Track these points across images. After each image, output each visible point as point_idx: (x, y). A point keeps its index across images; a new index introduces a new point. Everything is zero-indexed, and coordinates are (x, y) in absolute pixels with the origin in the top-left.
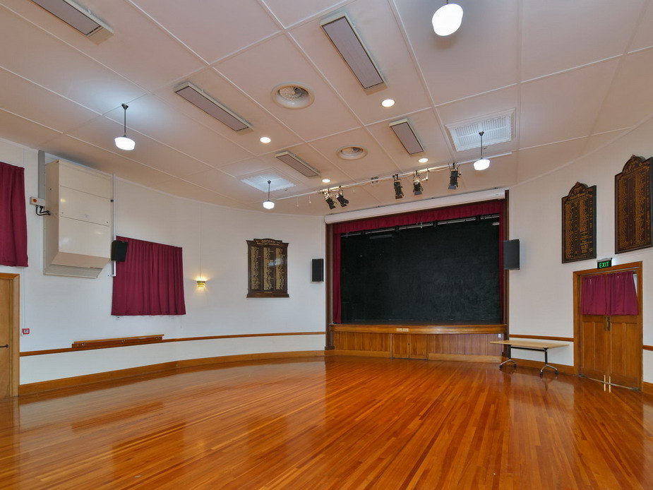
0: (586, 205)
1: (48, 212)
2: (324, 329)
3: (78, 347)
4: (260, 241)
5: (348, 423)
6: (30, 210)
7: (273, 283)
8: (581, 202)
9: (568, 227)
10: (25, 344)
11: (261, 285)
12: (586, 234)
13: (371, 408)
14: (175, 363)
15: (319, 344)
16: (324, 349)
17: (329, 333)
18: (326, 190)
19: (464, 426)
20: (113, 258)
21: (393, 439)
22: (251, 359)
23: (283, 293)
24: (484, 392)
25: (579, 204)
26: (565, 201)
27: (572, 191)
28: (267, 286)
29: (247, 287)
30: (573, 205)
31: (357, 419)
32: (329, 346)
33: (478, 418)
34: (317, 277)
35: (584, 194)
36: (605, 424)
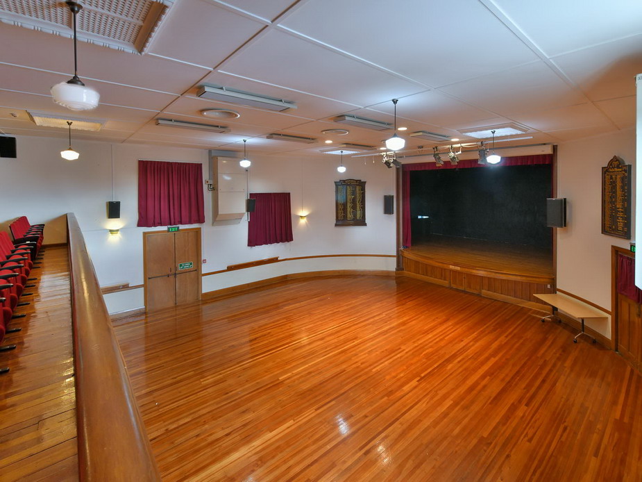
0: (622, 182)
1: (214, 188)
2: (394, 253)
3: (230, 268)
4: (344, 181)
5: (366, 373)
6: (205, 187)
7: (355, 216)
8: (618, 177)
9: (607, 199)
10: (205, 269)
11: (345, 217)
12: (622, 212)
13: (391, 358)
14: (287, 275)
15: (391, 265)
16: (395, 270)
17: (399, 256)
18: (385, 153)
19: (445, 397)
20: (248, 211)
21: (386, 398)
22: (338, 274)
23: (362, 222)
24: (495, 357)
25: (616, 178)
26: (605, 171)
27: (611, 163)
28: (350, 216)
29: (335, 218)
30: (611, 178)
31: (374, 370)
32: (399, 267)
33: (462, 392)
34: (388, 210)
35: (620, 170)
36: (569, 428)
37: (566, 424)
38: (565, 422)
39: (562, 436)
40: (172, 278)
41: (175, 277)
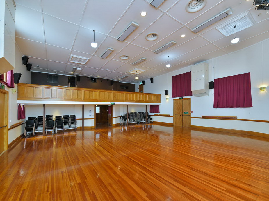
3: (203, 117)
10: (192, 116)
36: (45, 192)
37: (49, 193)
38: (50, 194)
39: (48, 185)
40: (181, 116)
41: (183, 116)
